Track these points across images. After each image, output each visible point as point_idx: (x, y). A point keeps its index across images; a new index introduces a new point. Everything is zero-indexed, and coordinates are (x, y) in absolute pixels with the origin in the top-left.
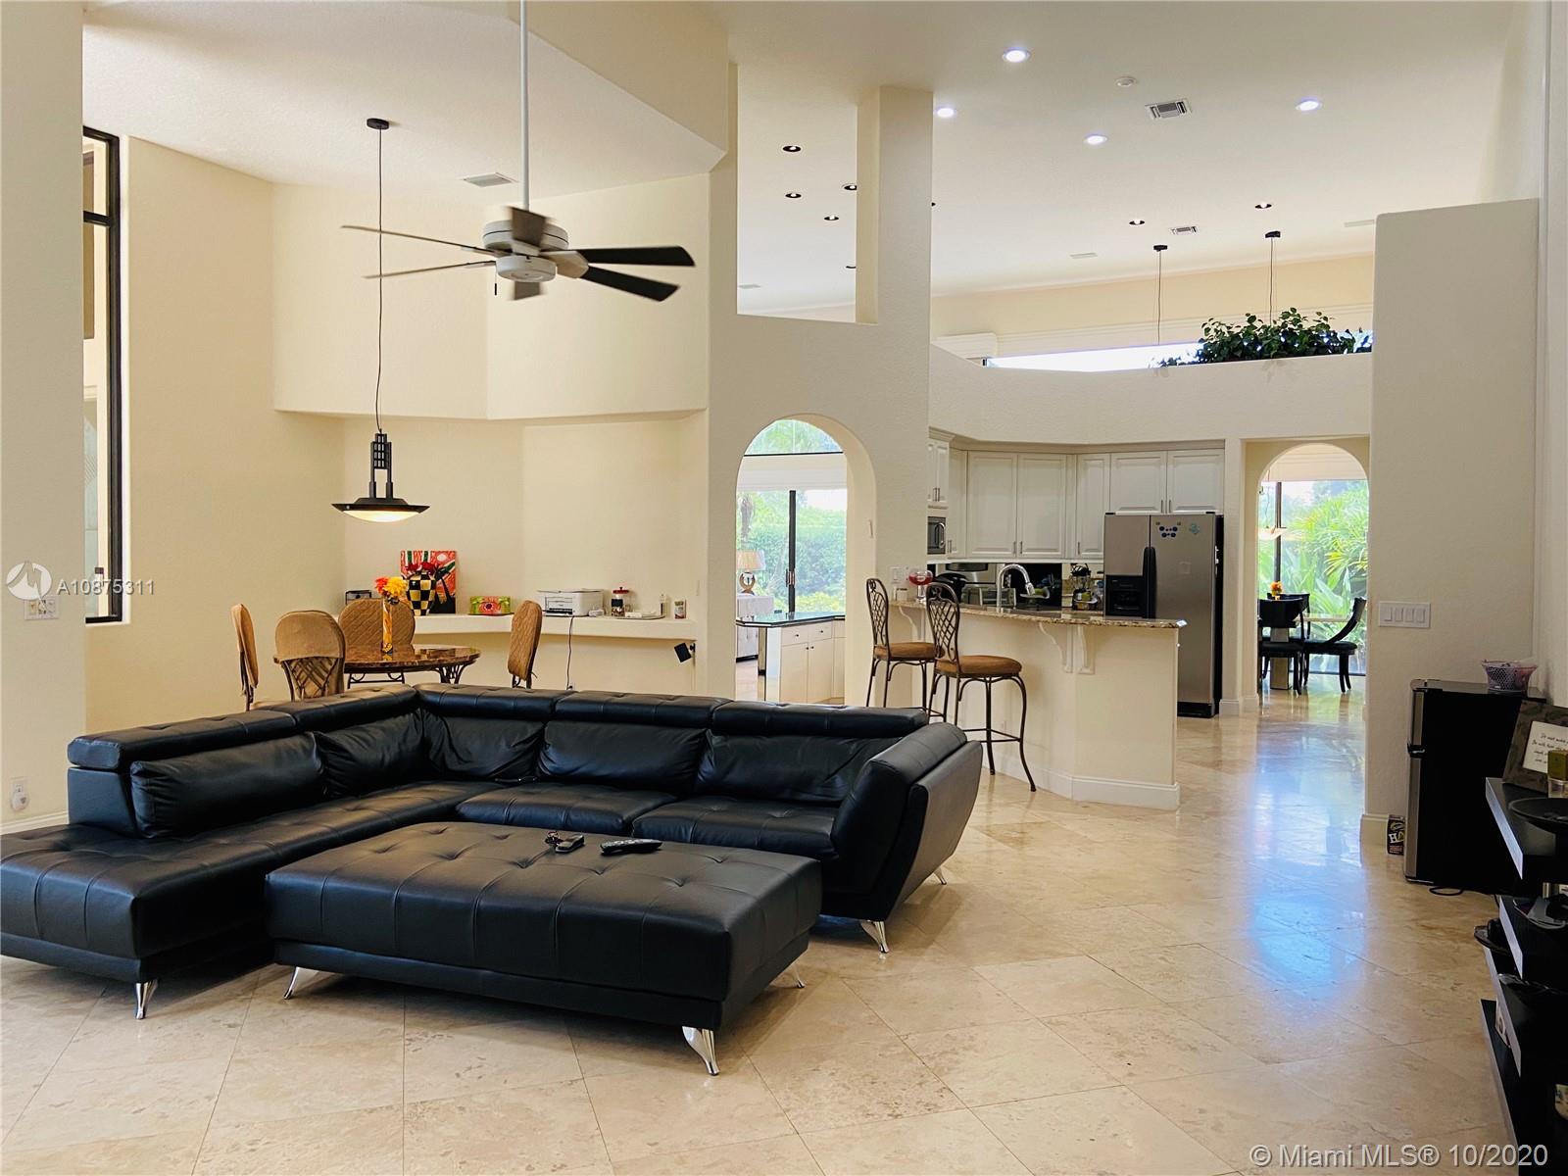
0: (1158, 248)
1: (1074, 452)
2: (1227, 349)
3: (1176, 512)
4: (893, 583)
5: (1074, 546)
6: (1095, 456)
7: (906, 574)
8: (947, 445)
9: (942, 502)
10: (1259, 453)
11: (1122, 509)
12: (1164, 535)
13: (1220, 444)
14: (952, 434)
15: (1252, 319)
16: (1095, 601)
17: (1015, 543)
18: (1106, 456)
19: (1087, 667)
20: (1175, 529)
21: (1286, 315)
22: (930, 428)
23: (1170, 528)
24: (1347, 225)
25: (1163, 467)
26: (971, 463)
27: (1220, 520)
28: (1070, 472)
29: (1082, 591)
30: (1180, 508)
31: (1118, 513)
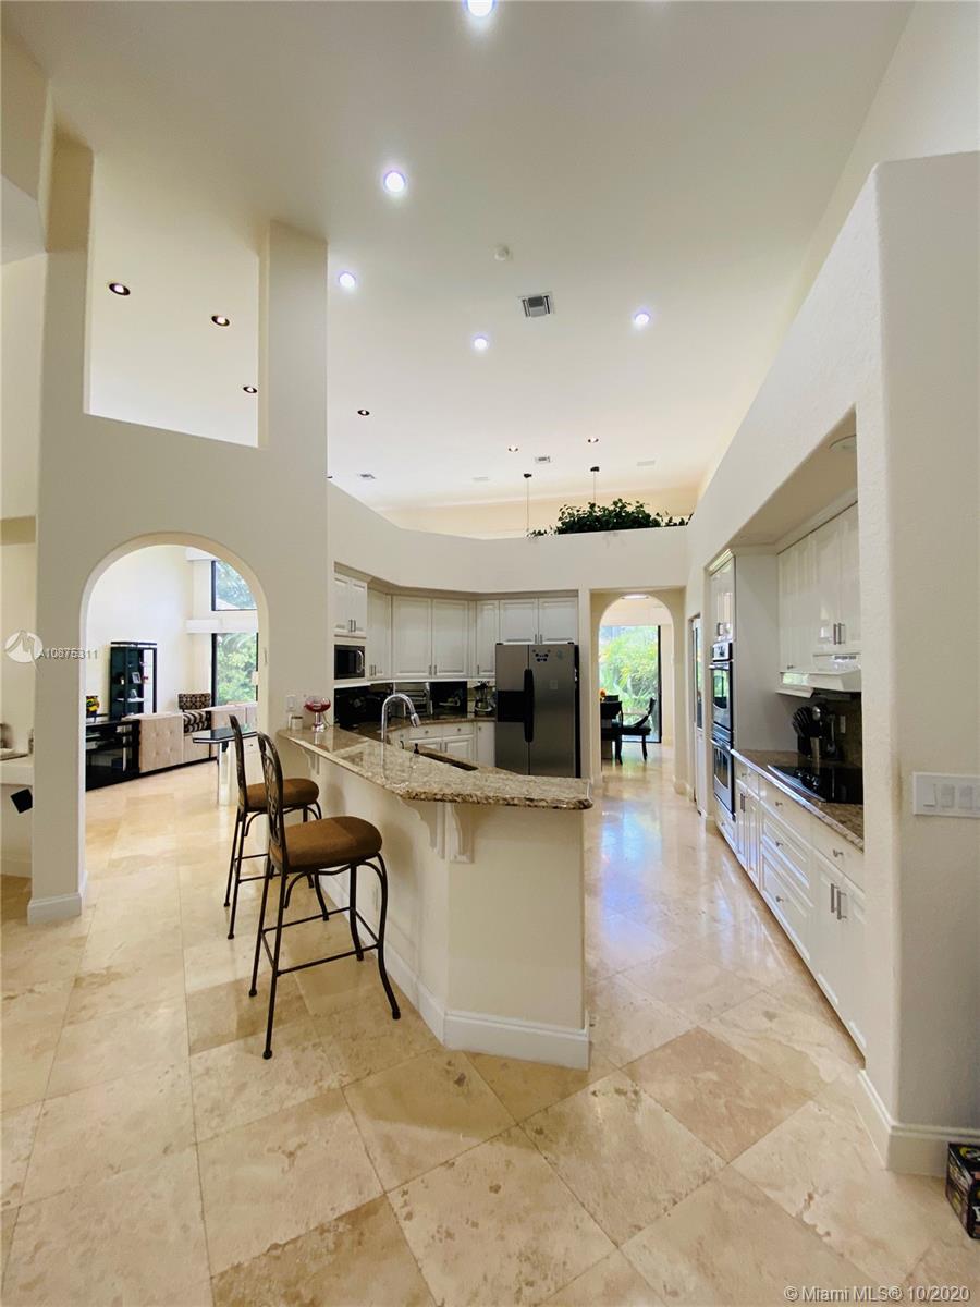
0: (527, 476)
1: (473, 599)
2: (577, 525)
3: (545, 643)
4: (287, 712)
5: (475, 667)
6: (489, 602)
7: (303, 701)
8: (365, 585)
9: (358, 633)
10: (601, 600)
11: (509, 641)
12: (538, 660)
13: (575, 593)
14: (369, 575)
15: (593, 506)
16: (490, 709)
17: (431, 667)
18: (496, 602)
19: (463, 854)
20: (547, 655)
21: (615, 503)
22: (336, 563)
23: (542, 654)
24: (639, 464)
25: (536, 611)
26: (394, 604)
27: (577, 649)
28: (471, 613)
29: (481, 701)
30: (548, 640)
31: (505, 643)
